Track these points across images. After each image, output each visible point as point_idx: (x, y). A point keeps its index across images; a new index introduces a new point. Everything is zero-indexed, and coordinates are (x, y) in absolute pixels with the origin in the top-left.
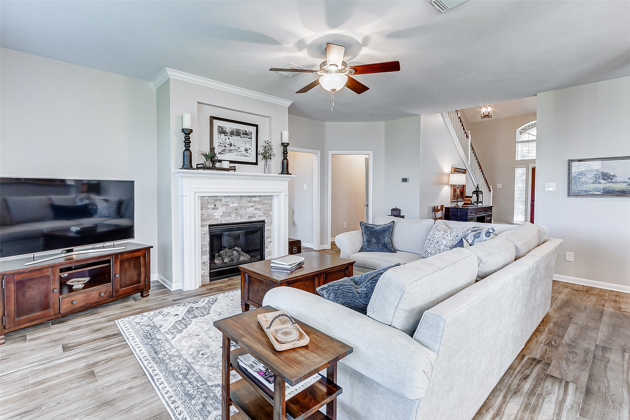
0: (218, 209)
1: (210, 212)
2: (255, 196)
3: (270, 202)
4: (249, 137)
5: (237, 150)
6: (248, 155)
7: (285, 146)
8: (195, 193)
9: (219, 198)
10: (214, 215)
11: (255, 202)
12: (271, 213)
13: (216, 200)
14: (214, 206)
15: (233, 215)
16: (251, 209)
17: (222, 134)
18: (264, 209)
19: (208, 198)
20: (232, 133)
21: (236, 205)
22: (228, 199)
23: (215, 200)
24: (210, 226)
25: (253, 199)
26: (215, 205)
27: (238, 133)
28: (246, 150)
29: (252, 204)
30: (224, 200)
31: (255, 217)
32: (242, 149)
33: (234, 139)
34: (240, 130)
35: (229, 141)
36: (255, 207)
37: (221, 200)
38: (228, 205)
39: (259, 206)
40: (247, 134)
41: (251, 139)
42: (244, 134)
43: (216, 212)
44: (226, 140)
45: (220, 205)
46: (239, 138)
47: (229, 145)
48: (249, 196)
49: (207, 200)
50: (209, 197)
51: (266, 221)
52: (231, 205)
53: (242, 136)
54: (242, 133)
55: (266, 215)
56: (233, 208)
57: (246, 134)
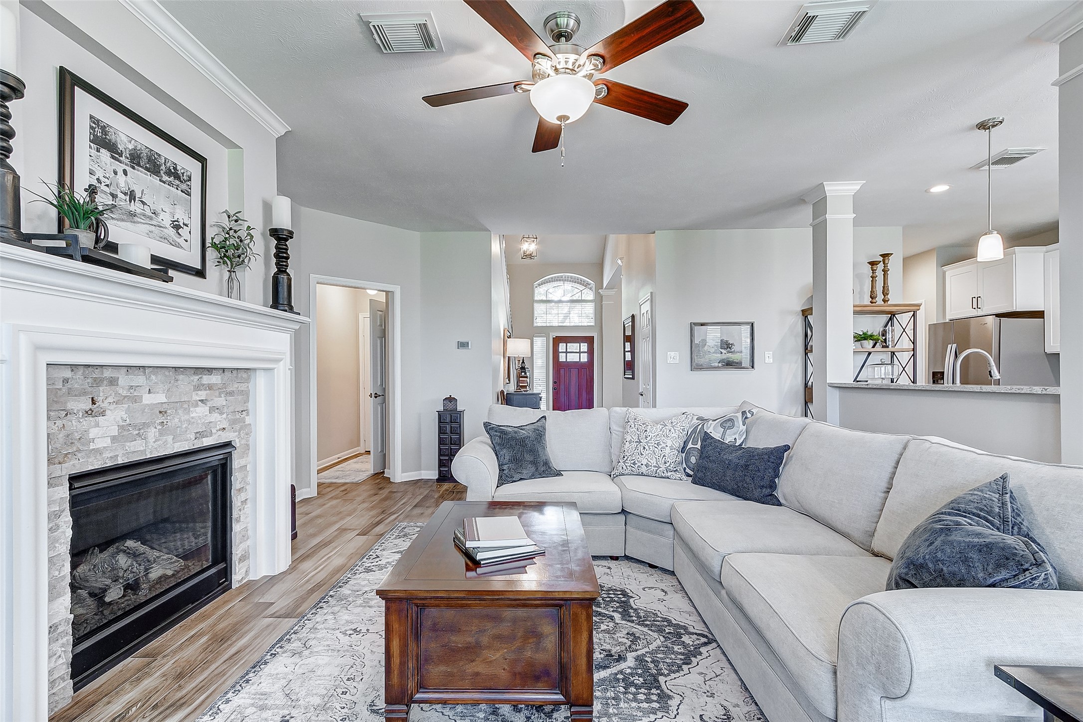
0: (103, 414)
1: (75, 424)
2: (210, 370)
3: (243, 387)
4: (184, 187)
5: (151, 219)
6: (181, 241)
7: (281, 237)
8: (39, 348)
9: (107, 373)
10: (91, 436)
11: (210, 387)
12: (248, 420)
13: (98, 382)
14: (88, 405)
15: (152, 433)
16: (201, 411)
17: (103, 150)
18: (231, 409)
19: (68, 374)
20: (135, 159)
21: (161, 398)
22: (139, 379)
23: (95, 379)
24: (73, 479)
25: (207, 379)
26: (94, 402)
27: (153, 166)
28: (177, 227)
29: (203, 395)
30: (124, 380)
31: (211, 434)
32: (166, 219)
33: (140, 180)
34: (159, 155)
35: (126, 182)
36: (209, 404)
37: (113, 382)
38: (136, 399)
39: (220, 401)
40: (177, 177)
41: (189, 194)
42: (169, 173)
43: (97, 425)
44: (115, 173)
45: (110, 400)
46: (155, 180)
47: (125, 194)
48: (198, 370)
49: (66, 381)
50: (73, 367)
51: (236, 443)
52: (147, 399)
53: (165, 178)
54: (163, 167)
55: (237, 427)
56: (152, 407)
57: (174, 173)
